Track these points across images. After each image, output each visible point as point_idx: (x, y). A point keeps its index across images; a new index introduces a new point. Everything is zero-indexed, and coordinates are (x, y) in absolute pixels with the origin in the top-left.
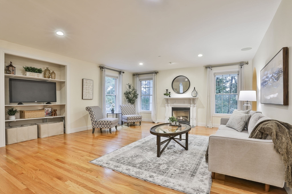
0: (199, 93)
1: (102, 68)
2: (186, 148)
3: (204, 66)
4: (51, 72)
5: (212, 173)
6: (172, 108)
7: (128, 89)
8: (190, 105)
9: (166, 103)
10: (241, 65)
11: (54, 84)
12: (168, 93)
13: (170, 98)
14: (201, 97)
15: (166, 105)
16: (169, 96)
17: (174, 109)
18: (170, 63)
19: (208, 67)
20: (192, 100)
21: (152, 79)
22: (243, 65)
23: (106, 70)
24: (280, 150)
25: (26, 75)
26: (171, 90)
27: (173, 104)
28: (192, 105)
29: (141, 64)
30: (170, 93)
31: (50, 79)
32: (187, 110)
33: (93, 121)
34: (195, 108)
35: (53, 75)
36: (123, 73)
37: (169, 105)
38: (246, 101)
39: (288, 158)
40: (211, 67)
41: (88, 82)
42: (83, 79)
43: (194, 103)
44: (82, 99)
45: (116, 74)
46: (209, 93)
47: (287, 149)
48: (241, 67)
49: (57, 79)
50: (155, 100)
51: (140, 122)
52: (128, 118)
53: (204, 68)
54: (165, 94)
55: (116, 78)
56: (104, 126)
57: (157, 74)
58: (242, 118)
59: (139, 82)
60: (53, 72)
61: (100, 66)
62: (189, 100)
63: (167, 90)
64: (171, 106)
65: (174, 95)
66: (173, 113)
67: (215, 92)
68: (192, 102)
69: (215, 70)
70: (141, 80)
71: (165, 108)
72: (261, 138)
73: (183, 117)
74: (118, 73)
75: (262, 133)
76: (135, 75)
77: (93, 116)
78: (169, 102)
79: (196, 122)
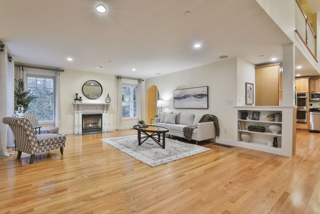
0: (112, 100)
6: (82, 116)
12: (79, 98)
13: (81, 103)
15: (76, 111)
17: (84, 116)
19: (120, 77)
26: (81, 94)
27: (83, 111)
28: (104, 111)
30: (81, 98)
33: (35, 142)
34: (108, 114)
37: (80, 111)
54: (75, 99)
63: (77, 94)
64: (81, 113)
65: (85, 101)
66: (83, 121)
73: (92, 124)
77: (34, 134)
78: (80, 108)
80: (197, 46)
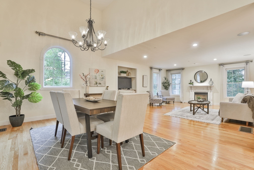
0: (214, 82)
1: (151, 68)
2: (208, 113)
3: (218, 64)
4: (129, 72)
5: (222, 118)
7: (165, 80)
8: (208, 91)
9: (190, 89)
10: (247, 63)
11: (131, 79)
12: (192, 83)
13: (193, 86)
14: (216, 85)
15: (190, 90)
16: (193, 85)
17: (196, 93)
18: (194, 64)
19: (221, 65)
20: (210, 88)
21: (180, 73)
22: (248, 63)
23: (154, 69)
24: (250, 107)
25: (121, 75)
26: (193, 80)
27: (195, 90)
28: (209, 91)
29: (175, 65)
30: (193, 82)
31: (129, 76)
32: (206, 94)
33: (151, 99)
34: (211, 93)
35: (130, 74)
36: (162, 70)
37: (193, 90)
38: (247, 88)
39: (253, 109)
40: (223, 65)
41: (145, 77)
42: (143, 76)
43: (211, 90)
44: (143, 87)
45: (158, 71)
46: (222, 82)
47: (253, 106)
48: (247, 64)
49: (131, 76)
50: (182, 87)
51: (174, 101)
52: (167, 98)
53: (218, 65)
54: (189, 84)
55: (157, 74)
56: (157, 102)
57: (184, 70)
58: (241, 97)
59: (171, 75)
60: (130, 73)
61: (150, 67)
62: (207, 87)
63: (191, 81)
64: (193, 91)
65: (196, 84)
66: (195, 96)
67: (227, 82)
68: (209, 89)
69: (226, 67)
70: (171, 74)
71: (190, 93)
72: (244, 103)
74: (158, 70)
75: (244, 101)
76: (168, 71)
77: (151, 96)
78: (192, 89)
79: (212, 102)
80: (195, 45)
